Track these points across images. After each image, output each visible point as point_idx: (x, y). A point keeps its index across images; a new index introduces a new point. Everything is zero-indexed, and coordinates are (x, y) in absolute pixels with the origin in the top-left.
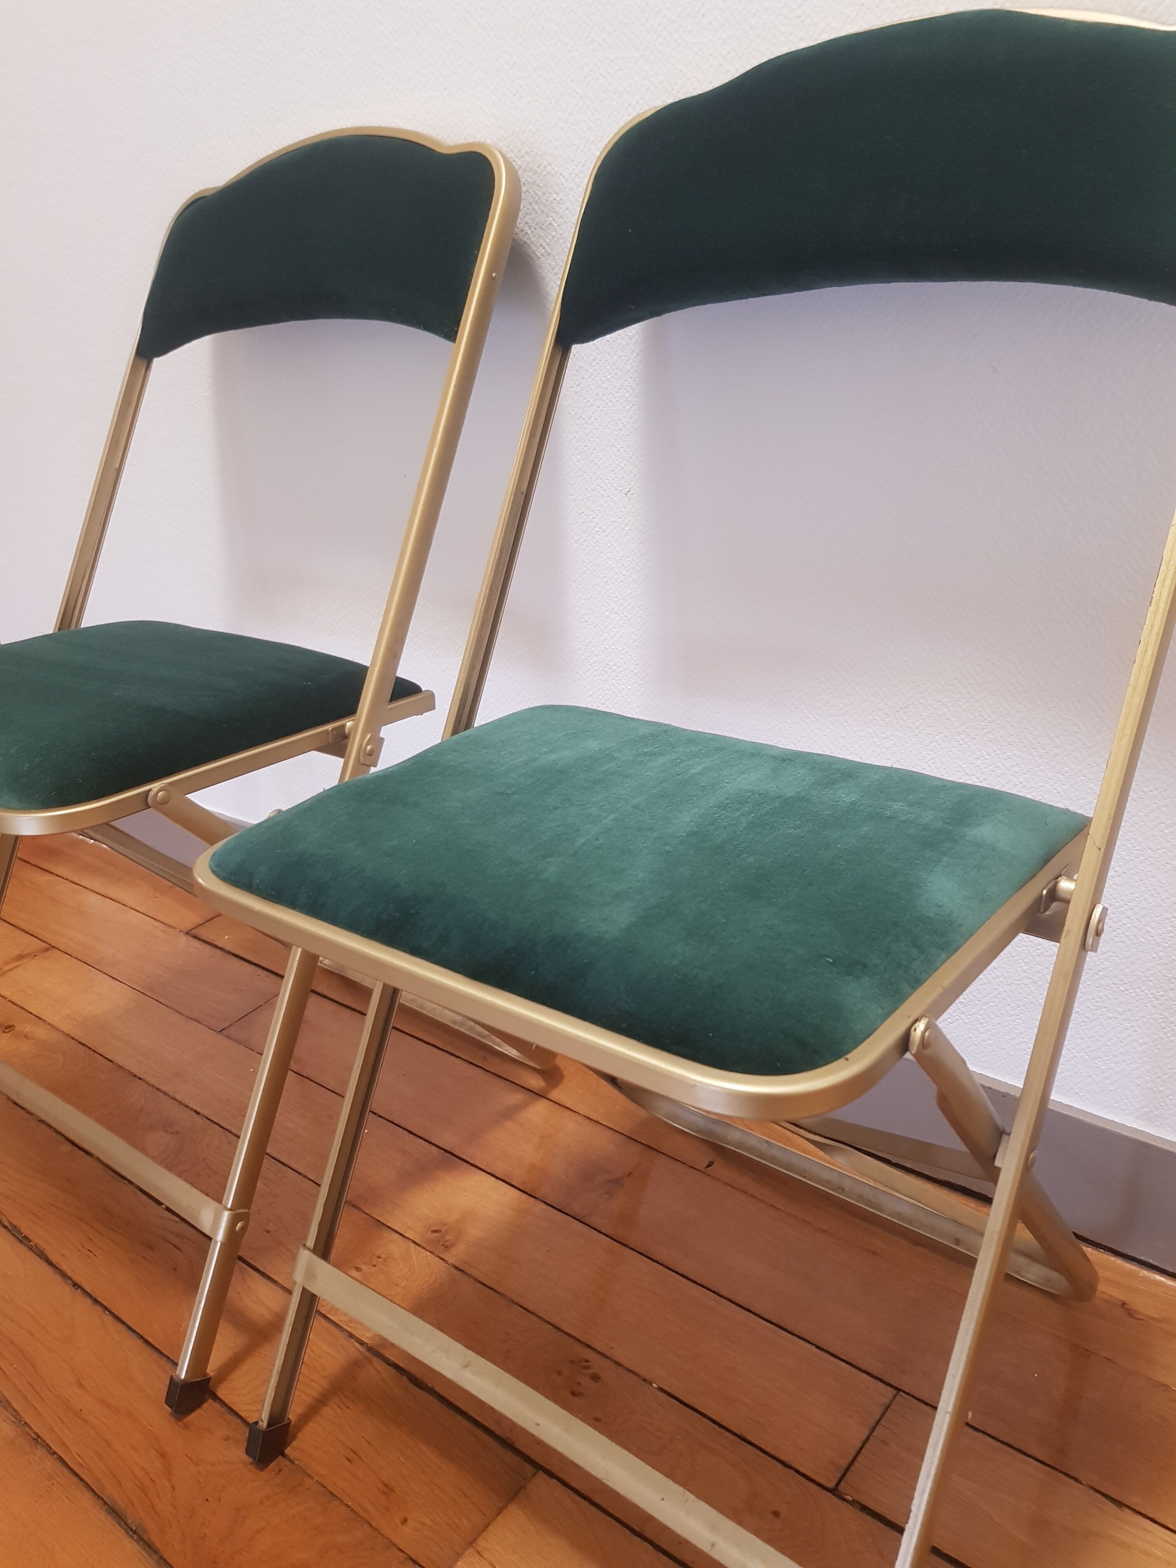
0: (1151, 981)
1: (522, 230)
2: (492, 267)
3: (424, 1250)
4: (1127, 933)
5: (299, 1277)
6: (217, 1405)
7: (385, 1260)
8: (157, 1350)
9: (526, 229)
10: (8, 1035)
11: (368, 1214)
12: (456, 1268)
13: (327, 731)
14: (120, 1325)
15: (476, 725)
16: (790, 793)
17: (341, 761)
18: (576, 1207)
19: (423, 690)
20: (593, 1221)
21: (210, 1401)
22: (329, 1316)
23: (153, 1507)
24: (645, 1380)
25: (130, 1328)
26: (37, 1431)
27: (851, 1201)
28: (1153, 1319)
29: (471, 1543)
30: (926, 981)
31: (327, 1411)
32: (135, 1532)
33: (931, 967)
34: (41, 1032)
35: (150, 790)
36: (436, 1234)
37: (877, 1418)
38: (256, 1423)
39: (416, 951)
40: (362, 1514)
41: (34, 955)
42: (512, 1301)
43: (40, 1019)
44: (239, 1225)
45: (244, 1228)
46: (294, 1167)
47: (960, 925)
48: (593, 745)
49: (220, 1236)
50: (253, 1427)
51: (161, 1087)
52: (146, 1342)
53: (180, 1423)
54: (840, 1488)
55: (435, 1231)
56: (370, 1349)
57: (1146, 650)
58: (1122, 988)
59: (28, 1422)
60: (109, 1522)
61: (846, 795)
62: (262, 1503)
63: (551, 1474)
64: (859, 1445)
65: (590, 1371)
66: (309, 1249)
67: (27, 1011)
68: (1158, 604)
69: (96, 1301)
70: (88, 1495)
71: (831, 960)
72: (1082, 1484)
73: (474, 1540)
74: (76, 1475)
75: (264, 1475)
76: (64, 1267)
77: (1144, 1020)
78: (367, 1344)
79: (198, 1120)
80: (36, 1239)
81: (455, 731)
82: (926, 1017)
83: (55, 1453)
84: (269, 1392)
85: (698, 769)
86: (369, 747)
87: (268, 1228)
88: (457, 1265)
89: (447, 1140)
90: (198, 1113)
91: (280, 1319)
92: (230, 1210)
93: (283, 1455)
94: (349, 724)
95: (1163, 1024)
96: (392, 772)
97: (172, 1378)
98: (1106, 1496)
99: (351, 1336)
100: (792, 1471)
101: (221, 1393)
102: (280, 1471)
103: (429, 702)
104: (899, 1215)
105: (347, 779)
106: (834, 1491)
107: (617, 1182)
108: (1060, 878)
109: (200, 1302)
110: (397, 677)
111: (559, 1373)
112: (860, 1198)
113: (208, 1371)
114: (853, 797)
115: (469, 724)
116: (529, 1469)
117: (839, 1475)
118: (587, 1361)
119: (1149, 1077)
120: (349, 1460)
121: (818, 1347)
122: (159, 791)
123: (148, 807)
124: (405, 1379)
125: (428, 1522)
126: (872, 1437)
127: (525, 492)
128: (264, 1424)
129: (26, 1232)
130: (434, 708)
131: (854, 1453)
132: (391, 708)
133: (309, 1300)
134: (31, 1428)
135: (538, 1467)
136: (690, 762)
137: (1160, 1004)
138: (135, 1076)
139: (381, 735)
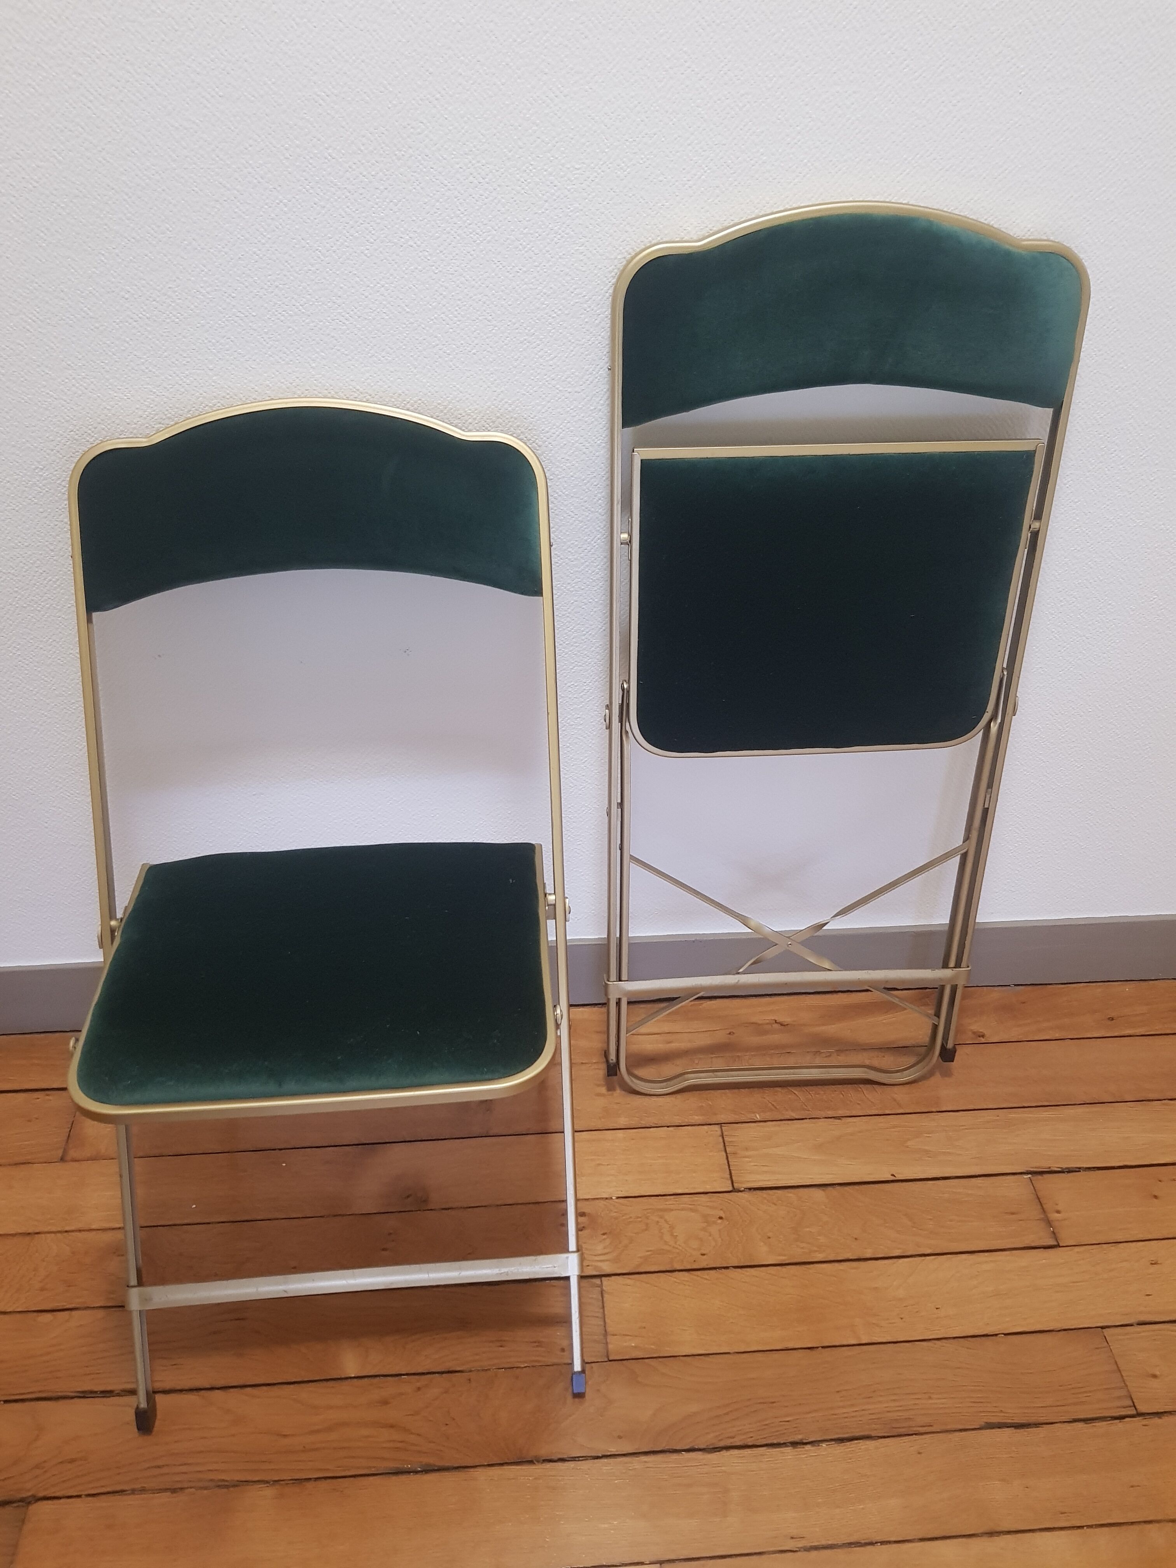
11: (350, 1214)
23: (418, 1451)
24: (606, 1199)
32: (426, 1471)
36: (408, 1199)
54: (735, 1187)
59: (276, 1479)
60: (404, 1478)
64: (726, 1162)
70: (375, 1478)
73: (606, 1331)
74: (349, 1476)
83: (319, 1478)
106: (735, 1190)
116: (597, 1281)
117: (729, 1182)
121: (668, 1127)
131: (727, 1166)
134: (283, 1480)
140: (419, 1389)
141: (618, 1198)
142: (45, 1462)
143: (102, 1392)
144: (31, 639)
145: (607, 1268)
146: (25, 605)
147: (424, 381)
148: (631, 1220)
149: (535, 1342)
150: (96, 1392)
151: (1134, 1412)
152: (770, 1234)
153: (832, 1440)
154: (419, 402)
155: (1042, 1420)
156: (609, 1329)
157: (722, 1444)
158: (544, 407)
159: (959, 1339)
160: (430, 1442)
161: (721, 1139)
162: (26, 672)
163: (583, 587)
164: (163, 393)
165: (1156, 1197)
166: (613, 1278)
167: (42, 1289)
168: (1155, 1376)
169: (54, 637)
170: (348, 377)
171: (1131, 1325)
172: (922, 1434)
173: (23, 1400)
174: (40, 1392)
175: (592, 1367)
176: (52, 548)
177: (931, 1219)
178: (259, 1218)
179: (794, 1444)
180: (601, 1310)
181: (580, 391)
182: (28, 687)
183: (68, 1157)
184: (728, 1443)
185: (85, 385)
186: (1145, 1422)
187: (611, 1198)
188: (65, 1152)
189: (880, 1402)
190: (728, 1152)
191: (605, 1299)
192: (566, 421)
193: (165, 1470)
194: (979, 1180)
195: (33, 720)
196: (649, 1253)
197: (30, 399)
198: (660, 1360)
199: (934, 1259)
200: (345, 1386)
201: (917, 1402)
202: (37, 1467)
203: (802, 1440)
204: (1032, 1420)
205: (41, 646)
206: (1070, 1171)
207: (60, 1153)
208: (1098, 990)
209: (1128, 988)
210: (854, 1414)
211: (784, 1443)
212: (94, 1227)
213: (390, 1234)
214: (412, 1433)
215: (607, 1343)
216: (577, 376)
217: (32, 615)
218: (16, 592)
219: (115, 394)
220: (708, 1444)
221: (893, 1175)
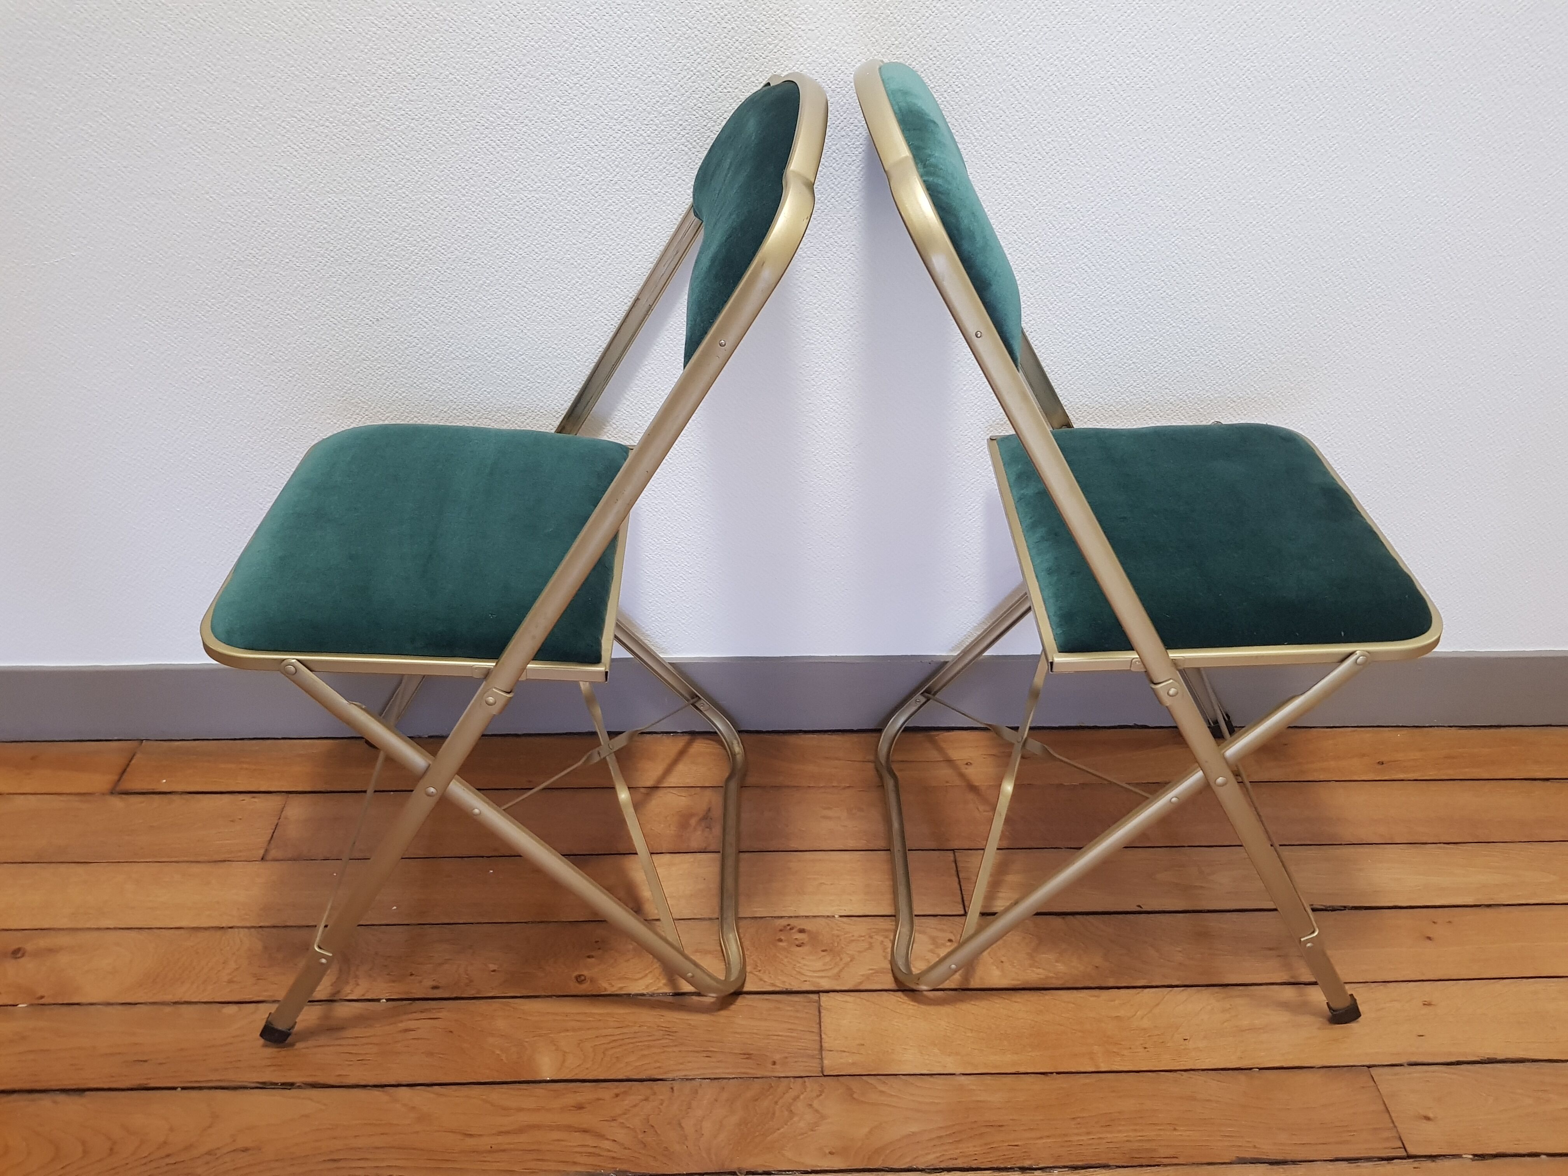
18: (692, 846)
24: (828, 917)
29: (821, 1049)
40: (747, 1075)
64: (958, 887)
65: (796, 929)
73: (821, 1046)
116: (814, 997)
118: (789, 925)
140: (617, 1095)
141: (841, 916)
142: (218, 1148)
143: (283, 1084)
144: (249, 297)
145: (825, 984)
146: (242, 259)
147: (652, 15)
148: (853, 938)
149: (745, 1054)
150: (276, 1084)
151: (1404, 1154)
152: (1003, 959)
153: (1065, 1167)
154: (647, 38)
155: (1300, 1158)
156: (825, 1045)
157: (942, 1166)
158: (776, 47)
159: (1209, 1072)
160: (625, 1148)
161: (954, 865)
162: (243, 334)
163: (815, 253)
164: (386, 26)
165: (1429, 938)
166: (831, 994)
167: (230, 982)
168: (1427, 1118)
169: (271, 296)
170: (573, 10)
171: (1401, 1065)
172: (1165, 1165)
173: (200, 1088)
174: (219, 1081)
175: (805, 1082)
176: (271, 195)
177: (1180, 951)
178: (461, 922)
179: (1023, 1169)
180: (818, 1026)
181: (814, 28)
182: (244, 350)
183: (269, 857)
184: (951, 1164)
185: (307, 15)
186: (1416, 1164)
187: (834, 916)
188: (266, 851)
189: (1120, 1131)
190: (960, 877)
191: (822, 1015)
192: (799, 63)
193: (341, 1164)
194: (1235, 914)
195: (249, 388)
196: (871, 972)
197: (251, 30)
198: (879, 1077)
199: (1183, 990)
200: (539, 1090)
201: (1162, 1133)
202: (209, 1153)
203: (1031, 1165)
204: (1289, 1158)
205: (259, 306)
206: (1334, 909)
207: (262, 852)
208: (1367, 735)
209: (1400, 734)
210: (1090, 1142)
211: (1011, 1168)
212: (288, 924)
213: (597, 942)
214: (607, 1139)
215: (822, 1059)
216: (811, 12)
217: (249, 270)
218: (234, 244)
219: (337, 26)
220: (929, 1164)
221: (1139, 906)
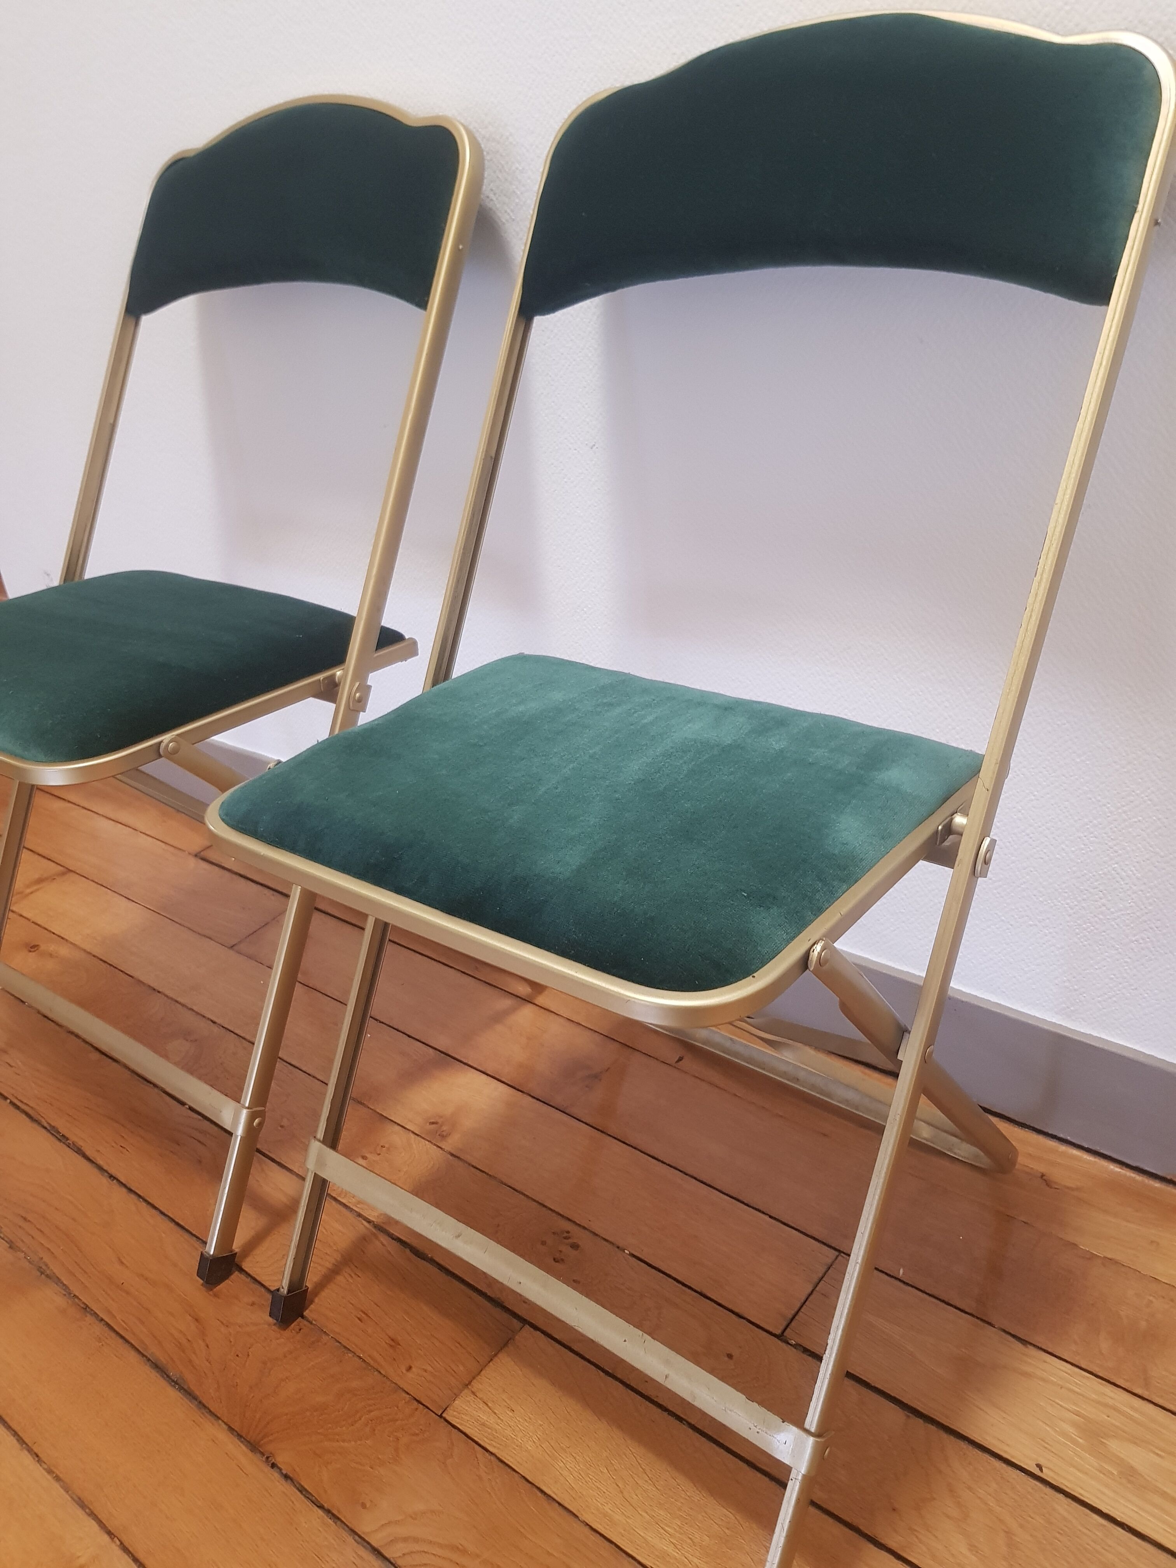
0: (1066, 892)
1: (488, 197)
2: (459, 239)
3: (423, 1140)
4: (1045, 851)
5: (311, 1164)
6: (243, 1277)
7: (388, 1149)
8: (187, 1231)
9: (491, 196)
10: (34, 954)
11: (372, 1110)
12: (452, 1155)
13: (319, 680)
14: (154, 1211)
15: (453, 678)
16: (728, 740)
17: (332, 706)
18: (558, 1100)
19: (407, 637)
20: (574, 1111)
21: (237, 1272)
22: (339, 1199)
23: (190, 1361)
24: (618, 1247)
25: (162, 1213)
26: (85, 1302)
27: (805, 1090)
28: (1068, 1188)
29: (467, 1385)
30: (827, 909)
31: (340, 1279)
32: (176, 1383)
33: (832, 896)
34: (64, 951)
35: (162, 742)
36: (434, 1126)
37: (820, 1275)
38: (278, 1290)
39: (400, 890)
40: (372, 1363)
41: (52, 879)
42: (502, 1183)
43: (63, 938)
44: (257, 1121)
45: (260, 1124)
46: (304, 1069)
47: (862, 860)
48: (557, 696)
49: (240, 1131)
50: (275, 1293)
51: (179, 999)
52: (178, 1224)
53: (211, 1293)
54: (785, 1334)
55: (433, 1123)
56: (376, 1226)
57: (1031, 616)
58: (1041, 899)
59: (77, 1294)
60: (154, 1375)
61: (776, 742)
62: (285, 1356)
63: (536, 1328)
64: (804, 1298)
65: (570, 1241)
66: (319, 1141)
67: (50, 931)
68: (1042, 575)
69: (130, 1190)
70: (133, 1353)
71: (746, 895)
72: (994, 1327)
73: (470, 1383)
74: (122, 1337)
75: (287, 1333)
76: (101, 1162)
77: (1061, 927)
78: (373, 1222)
79: (215, 1029)
80: (73, 1138)
81: (435, 683)
82: (823, 940)
83: (102, 1320)
84: (288, 1263)
85: (650, 718)
86: (358, 695)
87: (282, 1124)
88: (453, 1152)
89: (442, 1042)
90: (214, 1022)
91: (296, 1202)
92: (248, 1108)
93: (303, 1317)
94: (339, 673)
95: (1077, 930)
96: (378, 725)
97: (202, 1254)
98: (1014, 1336)
99: (360, 1215)
100: (745, 1321)
101: (246, 1266)
102: (300, 1330)
103: (412, 649)
104: (847, 1102)
105: (337, 732)
106: (780, 1337)
107: (596, 1077)
108: (955, 815)
109: (225, 1188)
110: (382, 626)
111: (544, 1243)
112: (813, 1087)
113: (233, 1248)
114: (783, 744)
115: (447, 675)
116: (516, 1323)
117: (785, 1323)
118: (568, 1232)
119: (1065, 977)
120: (359, 1319)
121: (771, 1217)
122: (170, 742)
123: (160, 756)
124: (408, 1251)
125: (429, 1368)
126: (815, 1292)
127: (494, 456)
128: (284, 1291)
129: (63, 1131)
130: (417, 654)
131: (799, 1305)
132: (378, 656)
133: (321, 1185)
134: (80, 1299)
135: (524, 1321)
136: (643, 713)
137: (1074, 913)
138: (154, 989)
139: (369, 683)
141: (631, 1254)
143: (62, 1135)
160: (207, 1360)
175: (417, 1409)
183: (237, 947)
187: (623, 1250)
188: (240, 942)
207: (237, 941)
214: (204, 1340)
215: (457, 1396)
221: (1040, 1466)
